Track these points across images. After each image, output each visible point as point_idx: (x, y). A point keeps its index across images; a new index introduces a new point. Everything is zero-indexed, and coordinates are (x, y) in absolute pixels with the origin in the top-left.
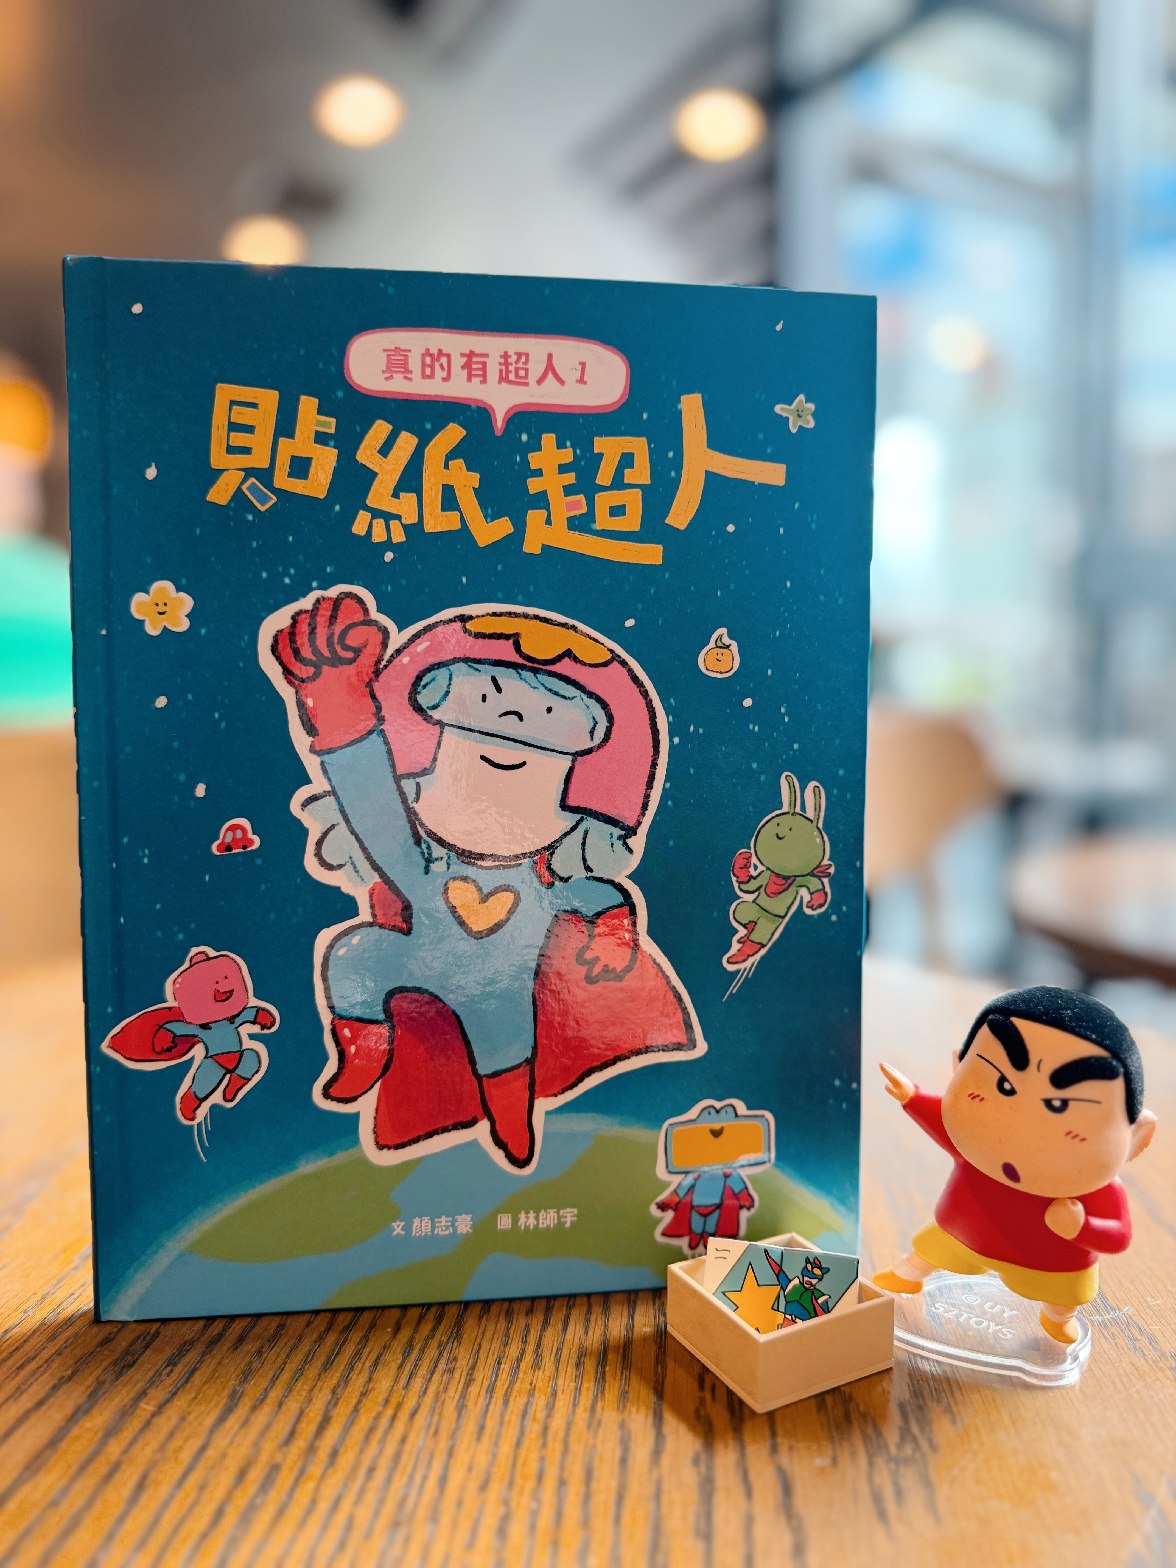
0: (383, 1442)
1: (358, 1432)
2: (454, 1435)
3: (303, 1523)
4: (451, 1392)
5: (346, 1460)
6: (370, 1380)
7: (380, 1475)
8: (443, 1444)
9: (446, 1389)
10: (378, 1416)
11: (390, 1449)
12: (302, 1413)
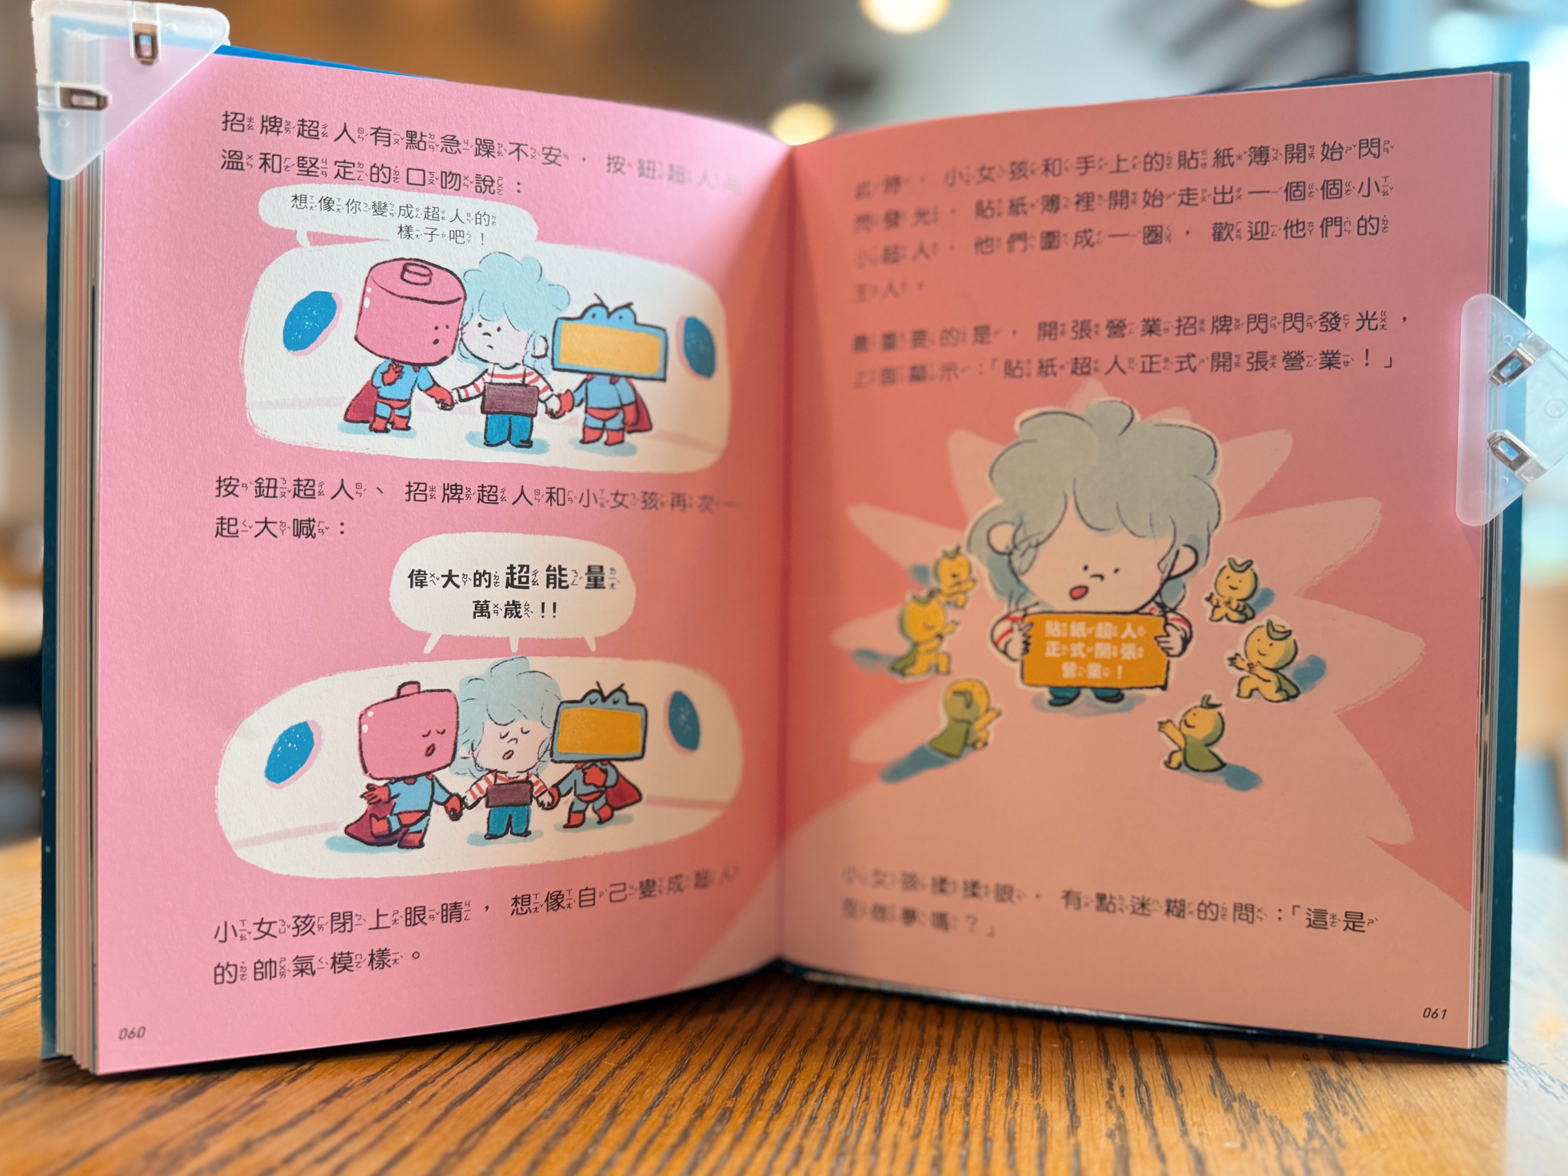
0: (820, 1101)
1: (796, 1094)
2: (883, 1103)
3: (759, 1146)
4: (877, 1074)
5: (790, 1110)
6: (801, 1061)
7: (821, 1123)
8: (874, 1108)
9: (871, 1072)
10: (813, 1085)
11: (827, 1107)
12: (744, 1079)
